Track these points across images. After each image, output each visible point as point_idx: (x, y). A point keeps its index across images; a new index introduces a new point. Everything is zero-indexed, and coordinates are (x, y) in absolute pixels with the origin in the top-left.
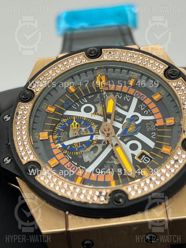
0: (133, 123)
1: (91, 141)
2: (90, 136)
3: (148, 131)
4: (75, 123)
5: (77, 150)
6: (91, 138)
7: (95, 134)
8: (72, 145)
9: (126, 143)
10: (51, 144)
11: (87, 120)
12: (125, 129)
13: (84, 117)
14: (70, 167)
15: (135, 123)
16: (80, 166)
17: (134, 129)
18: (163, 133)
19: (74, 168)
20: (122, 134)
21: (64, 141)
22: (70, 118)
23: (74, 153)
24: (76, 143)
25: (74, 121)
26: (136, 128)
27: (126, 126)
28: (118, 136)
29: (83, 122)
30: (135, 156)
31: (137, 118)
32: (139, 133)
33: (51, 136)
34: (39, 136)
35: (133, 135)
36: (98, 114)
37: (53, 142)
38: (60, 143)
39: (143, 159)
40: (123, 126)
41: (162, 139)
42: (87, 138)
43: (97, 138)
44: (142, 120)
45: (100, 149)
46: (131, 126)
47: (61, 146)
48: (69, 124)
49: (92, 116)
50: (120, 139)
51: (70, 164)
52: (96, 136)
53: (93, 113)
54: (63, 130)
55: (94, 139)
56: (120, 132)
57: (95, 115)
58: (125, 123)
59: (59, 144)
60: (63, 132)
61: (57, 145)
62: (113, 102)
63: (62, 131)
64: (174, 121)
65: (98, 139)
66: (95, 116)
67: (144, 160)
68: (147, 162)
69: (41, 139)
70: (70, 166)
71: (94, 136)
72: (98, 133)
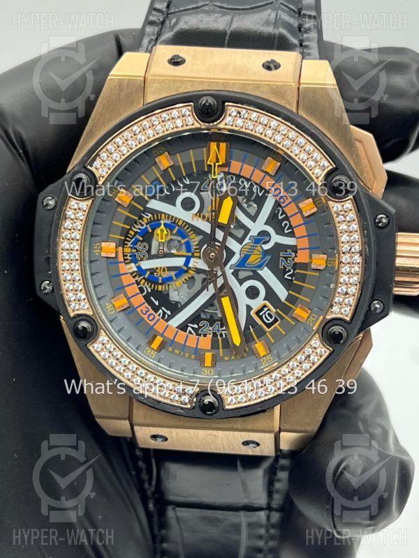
0: (259, 248)
1: (185, 268)
2: (184, 259)
3: (280, 267)
4: (162, 231)
5: (160, 282)
6: (187, 263)
7: (193, 256)
8: (153, 271)
9: (241, 282)
10: (120, 264)
11: (185, 226)
12: (244, 257)
13: (180, 219)
14: (146, 314)
15: (262, 248)
16: (163, 308)
17: (259, 260)
18: (303, 278)
19: (152, 316)
20: (237, 266)
21: (142, 260)
22: (155, 215)
23: (154, 287)
24: (161, 268)
25: (162, 226)
26: (262, 258)
27: (247, 252)
28: (230, 268)
29: (177, 228)
30: (252, 309)
31: (268, 239)
32: (266, 268)
33: (121, 248)
34: (101, 249)
35: (255, 271)
36: (204, 217)
37: (123, 260)
38: (135, 263)
39: (265, 313)
40: (241, 251)
41: (299, 289)
42: (180, 262)
43: (195, 264)
44: (276, 243)
45: (198, 285)
46: (256, 252)
47: (136, 269)
48: (153, 230)
49: (193, 220)
50: (232, 274)
51: (146, 307)
52: (195, 262)
53: (196, 215)
54: (141, 239)
55: (190, 265)
56: (234, 260)
57: (200, 219)
58: (245, 245)
59: (133, 265)
60: (142, 242)
61: (128, 266)
62: (232, 203)
63: (139, 241)
64: (326, 261)
65: (198, 267)
66: (198, 220)
67: (265, 317)
68: (268, 320)
69: (103, 254)
70: (146, 312)
71: (192, 259)
72: (198, 255)
